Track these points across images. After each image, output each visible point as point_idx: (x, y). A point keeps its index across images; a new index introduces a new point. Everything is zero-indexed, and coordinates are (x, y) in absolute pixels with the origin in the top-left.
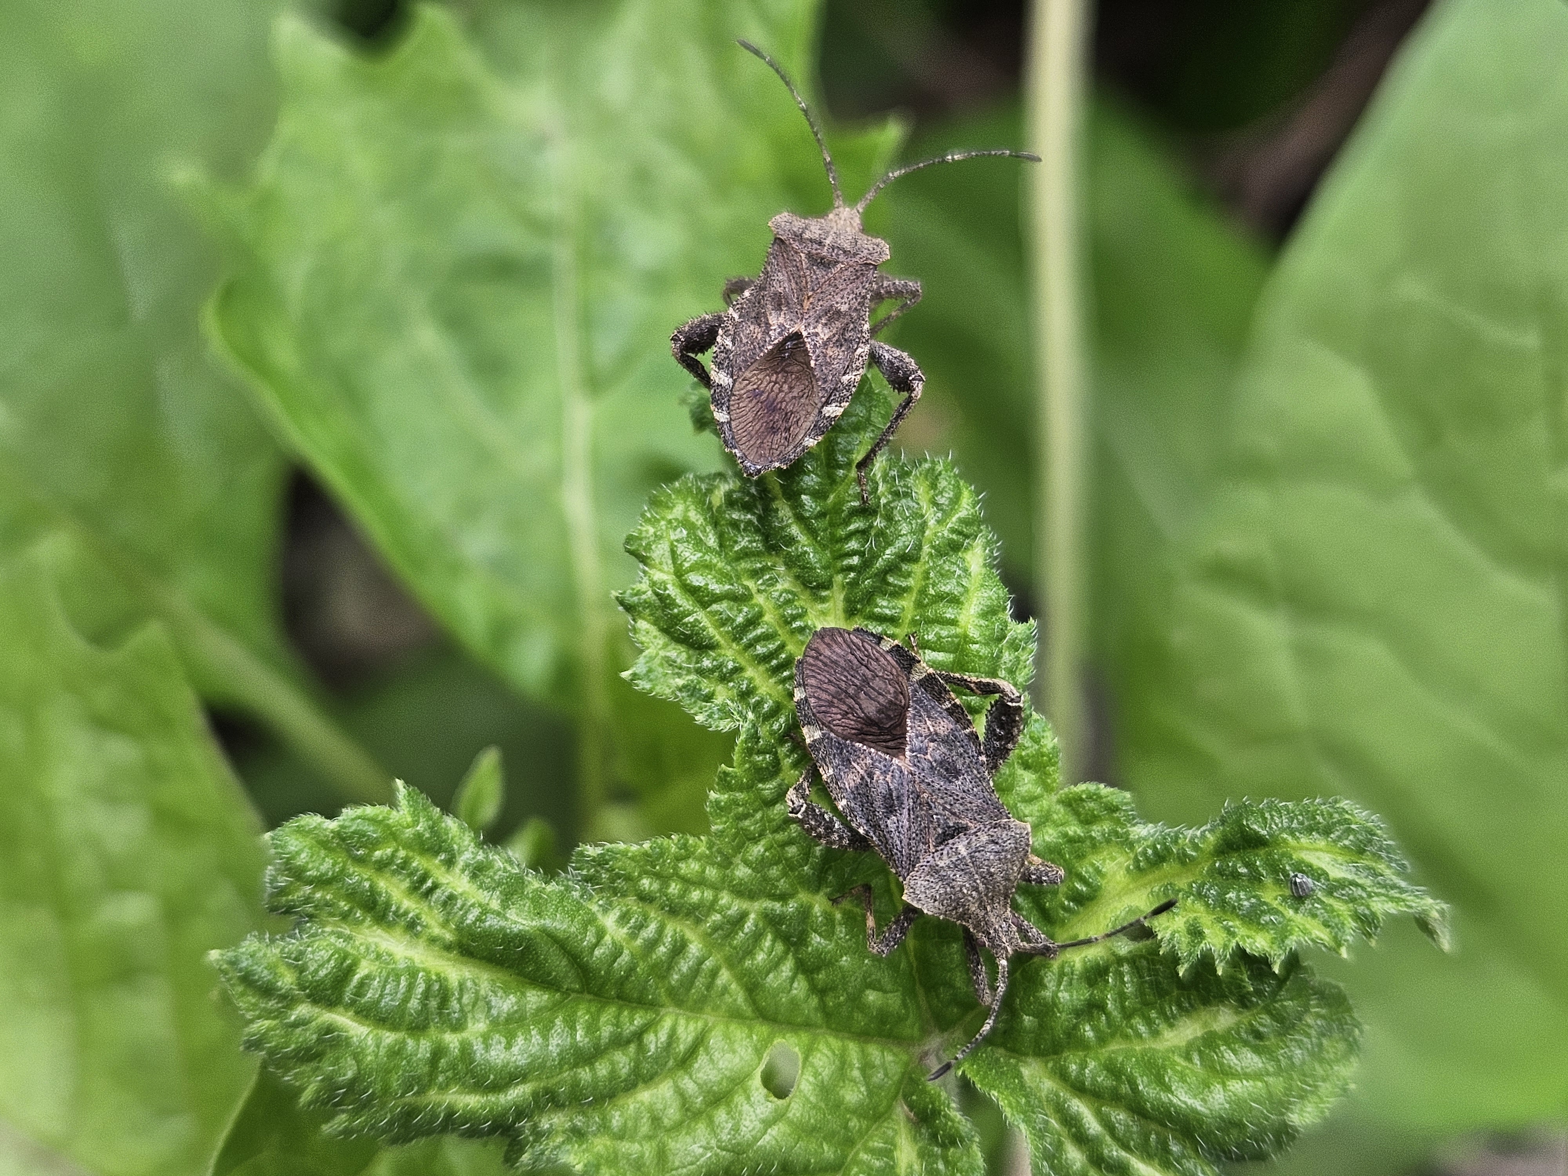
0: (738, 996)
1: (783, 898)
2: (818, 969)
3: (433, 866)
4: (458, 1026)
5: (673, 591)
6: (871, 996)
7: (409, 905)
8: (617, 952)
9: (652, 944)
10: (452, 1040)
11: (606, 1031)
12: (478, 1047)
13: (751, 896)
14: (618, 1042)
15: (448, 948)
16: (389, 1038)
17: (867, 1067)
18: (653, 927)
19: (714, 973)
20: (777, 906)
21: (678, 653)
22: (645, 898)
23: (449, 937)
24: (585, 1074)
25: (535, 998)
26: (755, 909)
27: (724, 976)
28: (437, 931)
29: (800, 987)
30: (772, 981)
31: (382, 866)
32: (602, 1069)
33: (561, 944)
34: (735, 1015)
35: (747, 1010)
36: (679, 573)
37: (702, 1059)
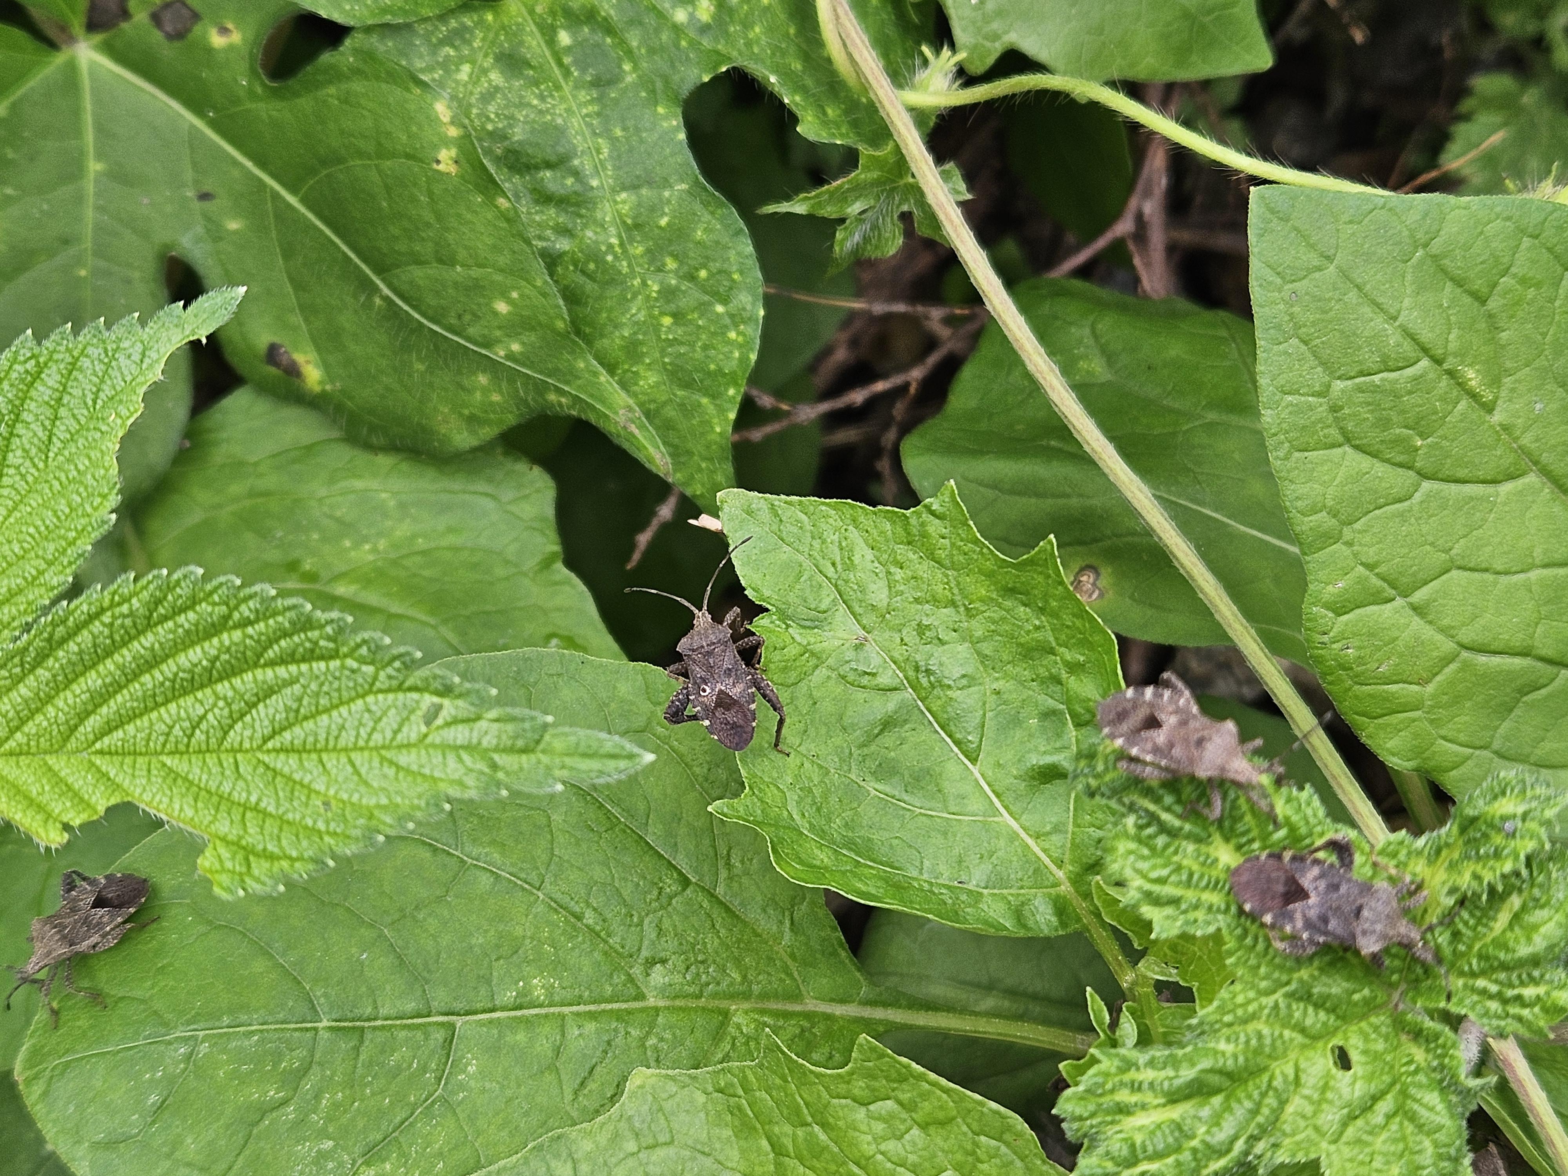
0: (1299, 1038)
1: (1288, 983)
2: (1324, 1003)
3: (1132, 1075)
4: (1193, 1137)
5: (1148, 886)
6: (1356, 997)
7: (1134, 1099)
8: (1235, 1057)
9: (1247, 1042)
10: (1195, 1143)
11: (1256, 1095)
12: (1208, 1138)
13: (1274, 992)
14: (1264, 1095)
15: (1164, 1105)
16: (1170, 1160)
17: (1376, 1029)
18: (1242, 1035)
19: (1281, 1036)
20: (1287, 988)
21: (1169, 910)
22: (1230, 1025)
23: (1162, 1101)
24: (1260, 1119)
25: (1217, 1100)
26: (1278, 996)
27: (1287, 1033)
28: (1156, 1102)
29: (1322, 1015)
30: (1309, 1022)
31: (1112, 1091)
32: (1265, 1111)
33: (1211, 1071)
34: (1304, 1047)
35: (1307, 1041)
36: (1145, 877)
37: (1303, 1078)
